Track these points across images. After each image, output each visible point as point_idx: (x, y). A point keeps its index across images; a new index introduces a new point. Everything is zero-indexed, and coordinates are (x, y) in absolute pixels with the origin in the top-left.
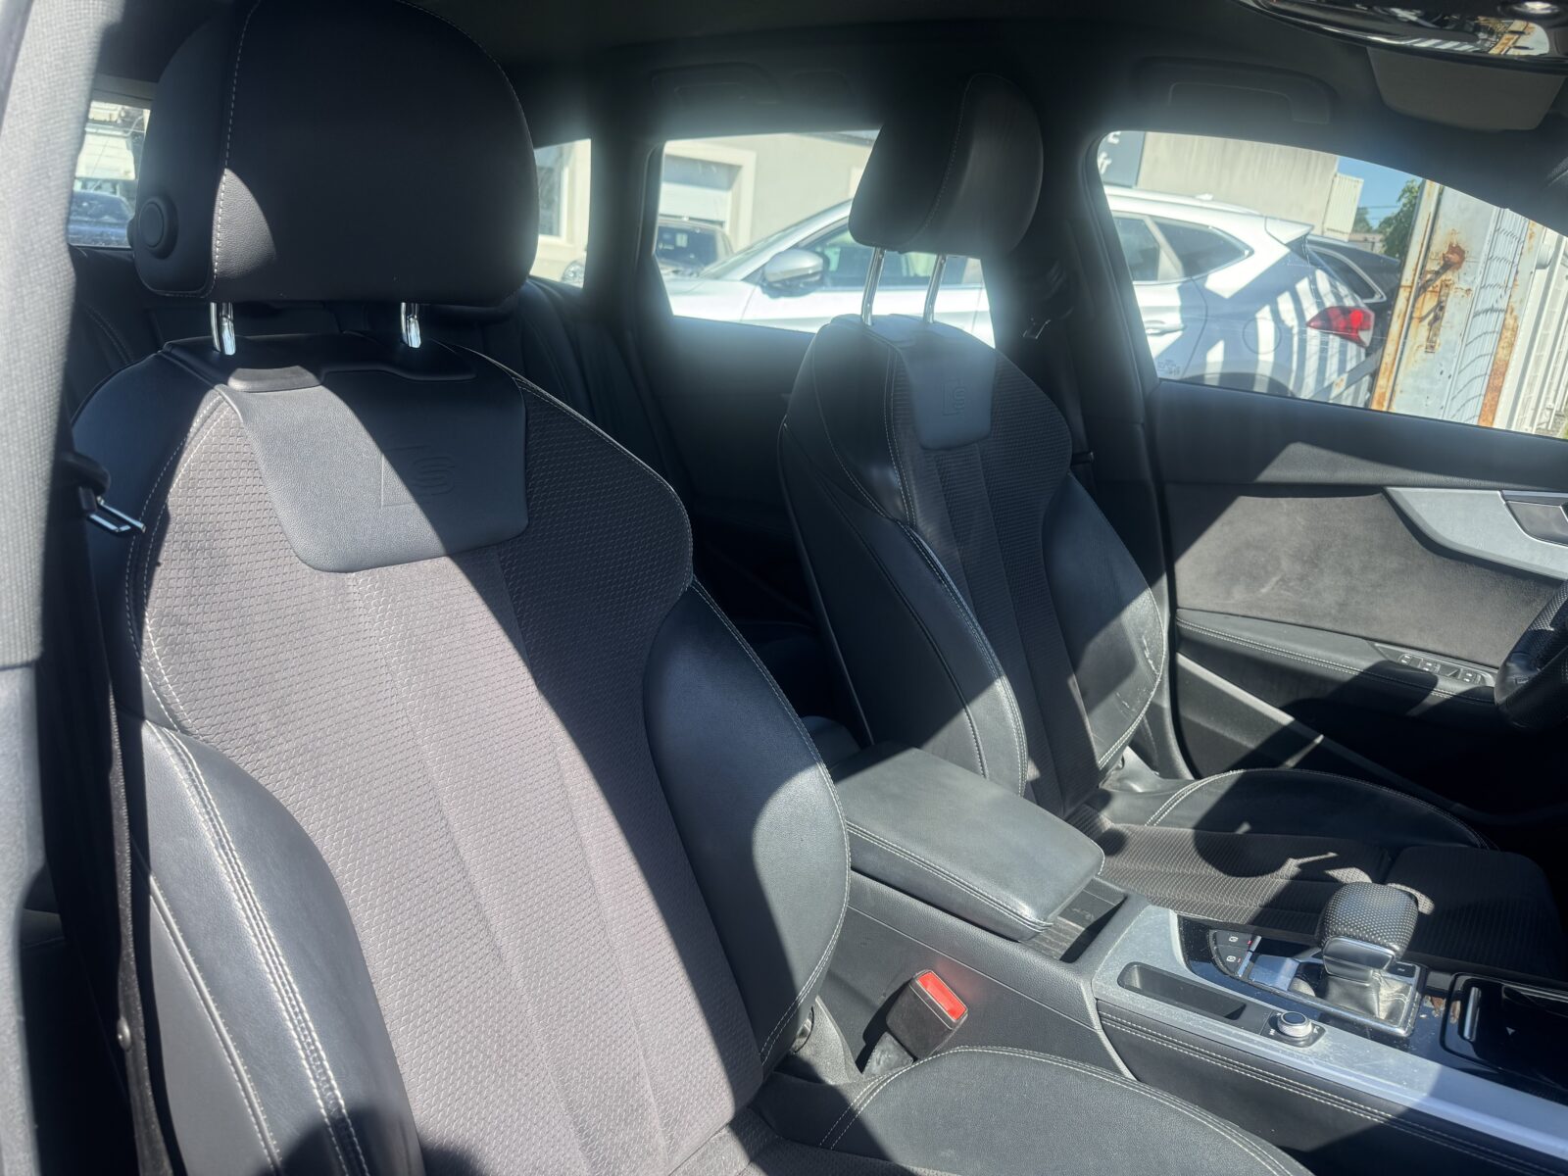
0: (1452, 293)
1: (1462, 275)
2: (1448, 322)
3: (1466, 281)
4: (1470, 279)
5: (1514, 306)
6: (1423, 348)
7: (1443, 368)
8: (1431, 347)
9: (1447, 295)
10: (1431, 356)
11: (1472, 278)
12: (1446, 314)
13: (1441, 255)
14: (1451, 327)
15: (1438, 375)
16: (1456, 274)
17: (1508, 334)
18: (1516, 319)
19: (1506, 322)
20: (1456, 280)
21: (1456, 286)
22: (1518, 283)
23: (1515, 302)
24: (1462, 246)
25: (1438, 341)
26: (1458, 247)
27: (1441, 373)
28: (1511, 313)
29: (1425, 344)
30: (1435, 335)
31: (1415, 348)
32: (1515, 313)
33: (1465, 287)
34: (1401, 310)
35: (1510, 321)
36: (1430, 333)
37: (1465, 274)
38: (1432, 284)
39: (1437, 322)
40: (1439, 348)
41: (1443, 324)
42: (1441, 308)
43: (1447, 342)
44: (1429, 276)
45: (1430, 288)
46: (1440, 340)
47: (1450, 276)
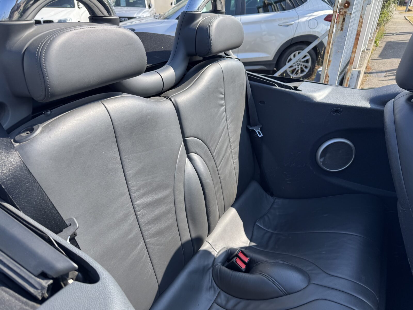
0: (347, 14)
1: (349, 10)
2: (346, 23)
3: (350, 11)
4: (351, 10)
5: (362, 16)
6: (340, 30)
7: (345, 35)
8: (342, 30)
9: (346, 15)
10: (342, 32)
11: (352, 10)
12: (345, 21)
13: (344, 4)
14: (347, 24)
15: (343, 37)
16: (348, 9)
17: (360, 23)
18: (363, 19)
19: (360, 20)
20: (347, 11)
21: (347, 12)
22: (363, 9)
23: (362, 15)
24: (349, 1)
25: (343, 28)
26: (348, 2)
27: (344, 36)
28: (361, 18)
29: (340, 29)
30: (343, 26)
31: (338, 30)
32: (362, 18)
33: (350, 13)
34: (334, 18)
35: (361, 20)
36: (342, 26)
37: (350, 9)
38: (342, 12)
39: (343, 23)
40: (344, 30)
41: (345, 23)
42: (344, 19)
43: (346, 28)
44: (341, 10)
45: (341, 14)
46: (344, 28)
47: (346, 10)
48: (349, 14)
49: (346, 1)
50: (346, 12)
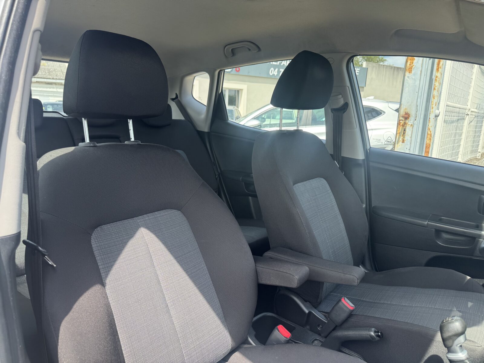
0: (407, 126)
3: (411, 122)
5: (430, 128)
6: (401, 142)
7: (407, 147)
10: (403, 143)
12: (406, 132)
13: (403, 115)
14: (408, 135)
15: (406, 149)
17: (429, 136)
18: (431, 132)
21: (408, 124)
22: (430, 121)
24: (409, 113)
26: (407, 113)
29: (402, 140)
31: (399, 141)
32: (430, 130)
33: (411, 124)
35: (429, 132)
36: (403, 137)
37: (410, 120)
38: (402, 123)
39: (404, 134)
40: (405, 142)
41: (406, 134)
42: (405, 130)
43: (407, 140)
44: (401, 121)
45: (401, 125)
46: (405, 139)
47: (407, 121)
48: (409, 126)
49: (405, 113)
50: (406, 123)
